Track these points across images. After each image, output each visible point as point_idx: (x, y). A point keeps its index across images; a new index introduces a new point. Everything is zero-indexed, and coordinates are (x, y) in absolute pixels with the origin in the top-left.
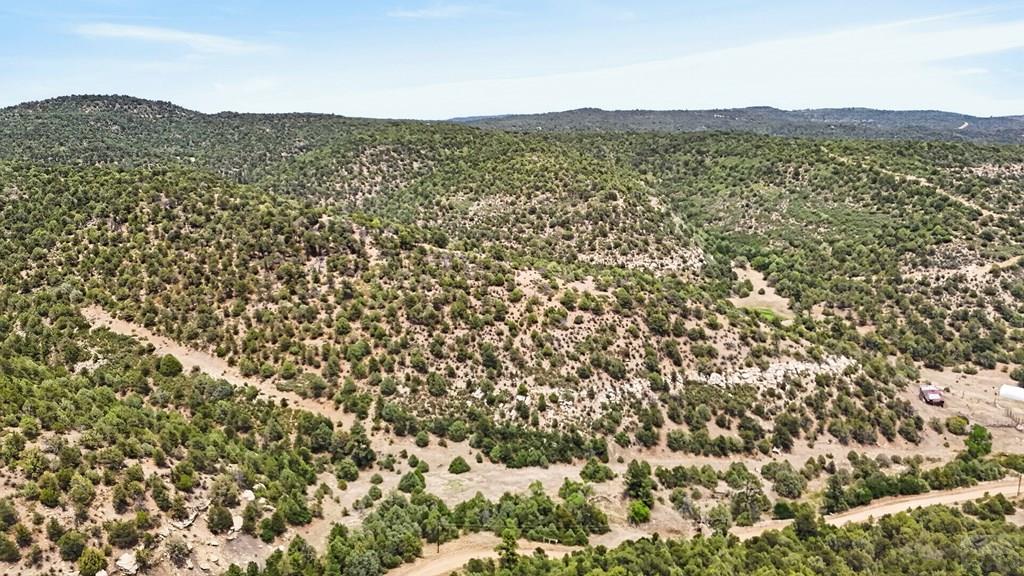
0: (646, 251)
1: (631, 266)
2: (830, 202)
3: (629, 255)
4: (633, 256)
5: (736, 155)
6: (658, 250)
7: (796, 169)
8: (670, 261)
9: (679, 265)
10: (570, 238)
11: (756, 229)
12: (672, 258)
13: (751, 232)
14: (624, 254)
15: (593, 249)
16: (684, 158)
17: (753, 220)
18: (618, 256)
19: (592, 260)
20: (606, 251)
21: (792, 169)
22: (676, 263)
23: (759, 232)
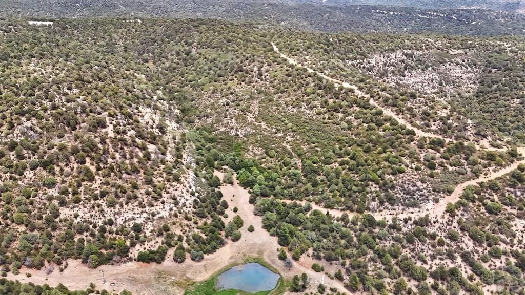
0: (136, 197)
1: (120, 221)
2: (290, 107)
3: (118, 206)
4: (122, 206)
5: (214, 48)
6: (148, 193)
7: (259, 70)
8: (162, 206)
9: (171, 210)
10: (52, 185)
11: (237, 130)
12: (163, 203)
13: (233, 133)
14: (111, 205)
15: (77, 201)
16: (176, 48)
17: (233, 120)
18: (105, 209)
19: (76, 216)
20: (92, 202)
21: (255, 69)
22: (167, 208)
23: (239, 133)
